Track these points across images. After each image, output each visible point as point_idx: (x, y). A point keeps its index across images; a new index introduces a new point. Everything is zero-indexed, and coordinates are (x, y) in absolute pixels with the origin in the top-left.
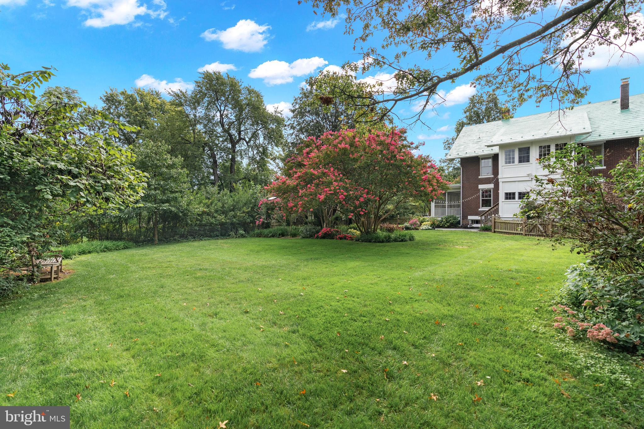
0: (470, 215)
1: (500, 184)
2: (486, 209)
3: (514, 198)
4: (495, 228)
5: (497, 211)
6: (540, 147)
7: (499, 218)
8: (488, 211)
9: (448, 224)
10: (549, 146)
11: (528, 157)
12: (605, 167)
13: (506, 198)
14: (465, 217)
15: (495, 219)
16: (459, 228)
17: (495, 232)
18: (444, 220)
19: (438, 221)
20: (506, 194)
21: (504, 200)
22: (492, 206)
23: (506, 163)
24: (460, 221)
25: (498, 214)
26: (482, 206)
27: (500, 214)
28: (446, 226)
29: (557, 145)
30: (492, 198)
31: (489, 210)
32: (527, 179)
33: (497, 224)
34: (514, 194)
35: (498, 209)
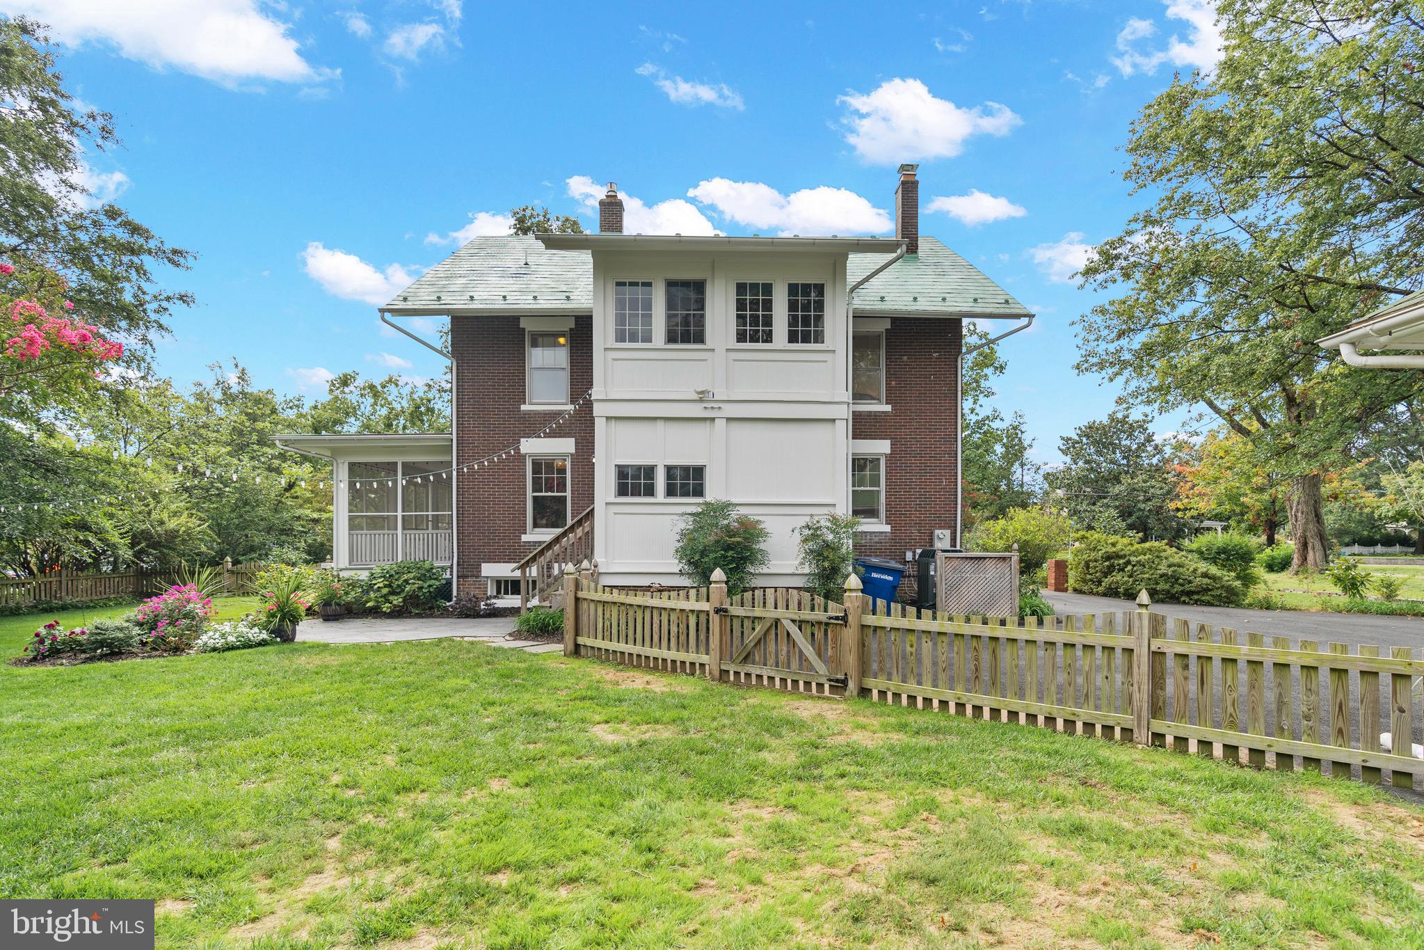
0: (491, 560)
1: (600, 426)
2: (546, 535)
3: (650, 491)
4: (577, 634)
5: (586, 548)
6: (741, 288)
7: (595, 575)
8: (550, 546)
9: (397, 600)
10: (768, 289)
11: (700, 321)
12: (888, 408)
13: (622, 490)
14: (469, 569)
15: (578, 586)
16: (445, 614)
17: (577, 651)
18: (380, 583)
19: (353, 585)
20: (622, 472)
21: (612, 499)
22: (569, 522)
23: (620, 337)
24: (449, 583)
25: (589, 555)
26: (535, 525)
27: (599, 557)
28: (386, 608)
29: (793, 289)
30: (568, 494)
31: (557, 540)
32: (696, 411)
33: (587, 611)
34: (650, 471)
35: (589, 536)
